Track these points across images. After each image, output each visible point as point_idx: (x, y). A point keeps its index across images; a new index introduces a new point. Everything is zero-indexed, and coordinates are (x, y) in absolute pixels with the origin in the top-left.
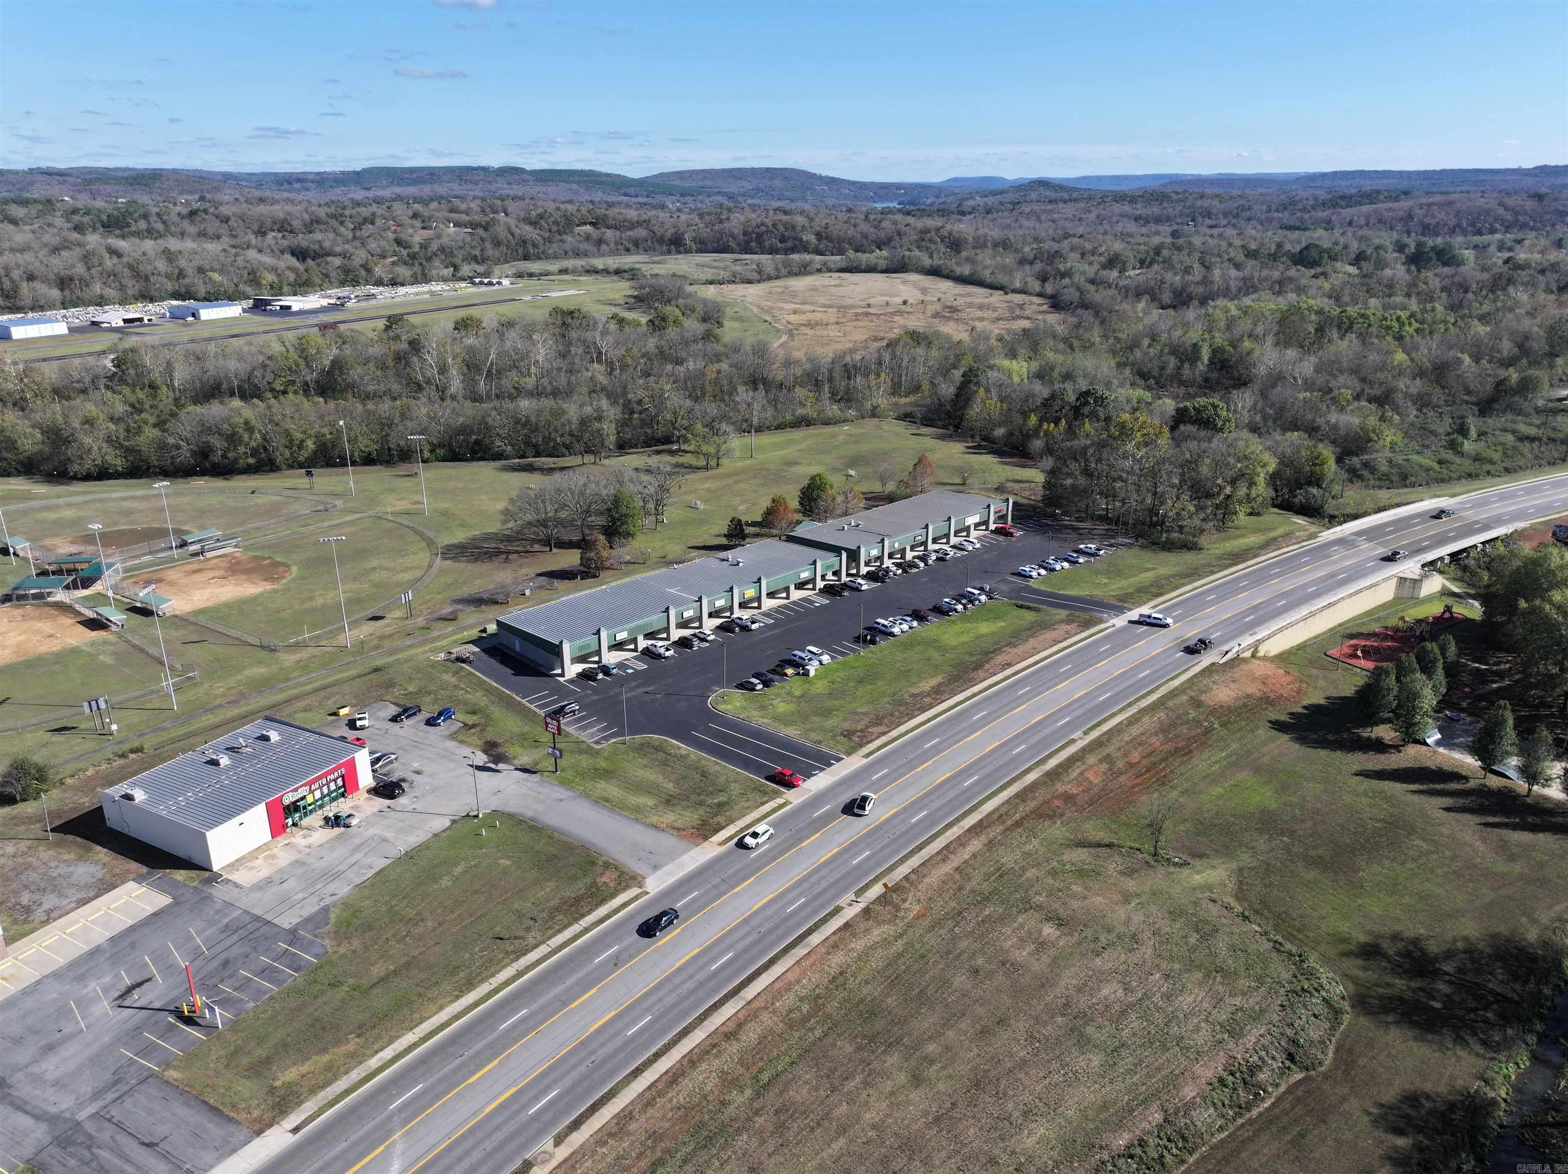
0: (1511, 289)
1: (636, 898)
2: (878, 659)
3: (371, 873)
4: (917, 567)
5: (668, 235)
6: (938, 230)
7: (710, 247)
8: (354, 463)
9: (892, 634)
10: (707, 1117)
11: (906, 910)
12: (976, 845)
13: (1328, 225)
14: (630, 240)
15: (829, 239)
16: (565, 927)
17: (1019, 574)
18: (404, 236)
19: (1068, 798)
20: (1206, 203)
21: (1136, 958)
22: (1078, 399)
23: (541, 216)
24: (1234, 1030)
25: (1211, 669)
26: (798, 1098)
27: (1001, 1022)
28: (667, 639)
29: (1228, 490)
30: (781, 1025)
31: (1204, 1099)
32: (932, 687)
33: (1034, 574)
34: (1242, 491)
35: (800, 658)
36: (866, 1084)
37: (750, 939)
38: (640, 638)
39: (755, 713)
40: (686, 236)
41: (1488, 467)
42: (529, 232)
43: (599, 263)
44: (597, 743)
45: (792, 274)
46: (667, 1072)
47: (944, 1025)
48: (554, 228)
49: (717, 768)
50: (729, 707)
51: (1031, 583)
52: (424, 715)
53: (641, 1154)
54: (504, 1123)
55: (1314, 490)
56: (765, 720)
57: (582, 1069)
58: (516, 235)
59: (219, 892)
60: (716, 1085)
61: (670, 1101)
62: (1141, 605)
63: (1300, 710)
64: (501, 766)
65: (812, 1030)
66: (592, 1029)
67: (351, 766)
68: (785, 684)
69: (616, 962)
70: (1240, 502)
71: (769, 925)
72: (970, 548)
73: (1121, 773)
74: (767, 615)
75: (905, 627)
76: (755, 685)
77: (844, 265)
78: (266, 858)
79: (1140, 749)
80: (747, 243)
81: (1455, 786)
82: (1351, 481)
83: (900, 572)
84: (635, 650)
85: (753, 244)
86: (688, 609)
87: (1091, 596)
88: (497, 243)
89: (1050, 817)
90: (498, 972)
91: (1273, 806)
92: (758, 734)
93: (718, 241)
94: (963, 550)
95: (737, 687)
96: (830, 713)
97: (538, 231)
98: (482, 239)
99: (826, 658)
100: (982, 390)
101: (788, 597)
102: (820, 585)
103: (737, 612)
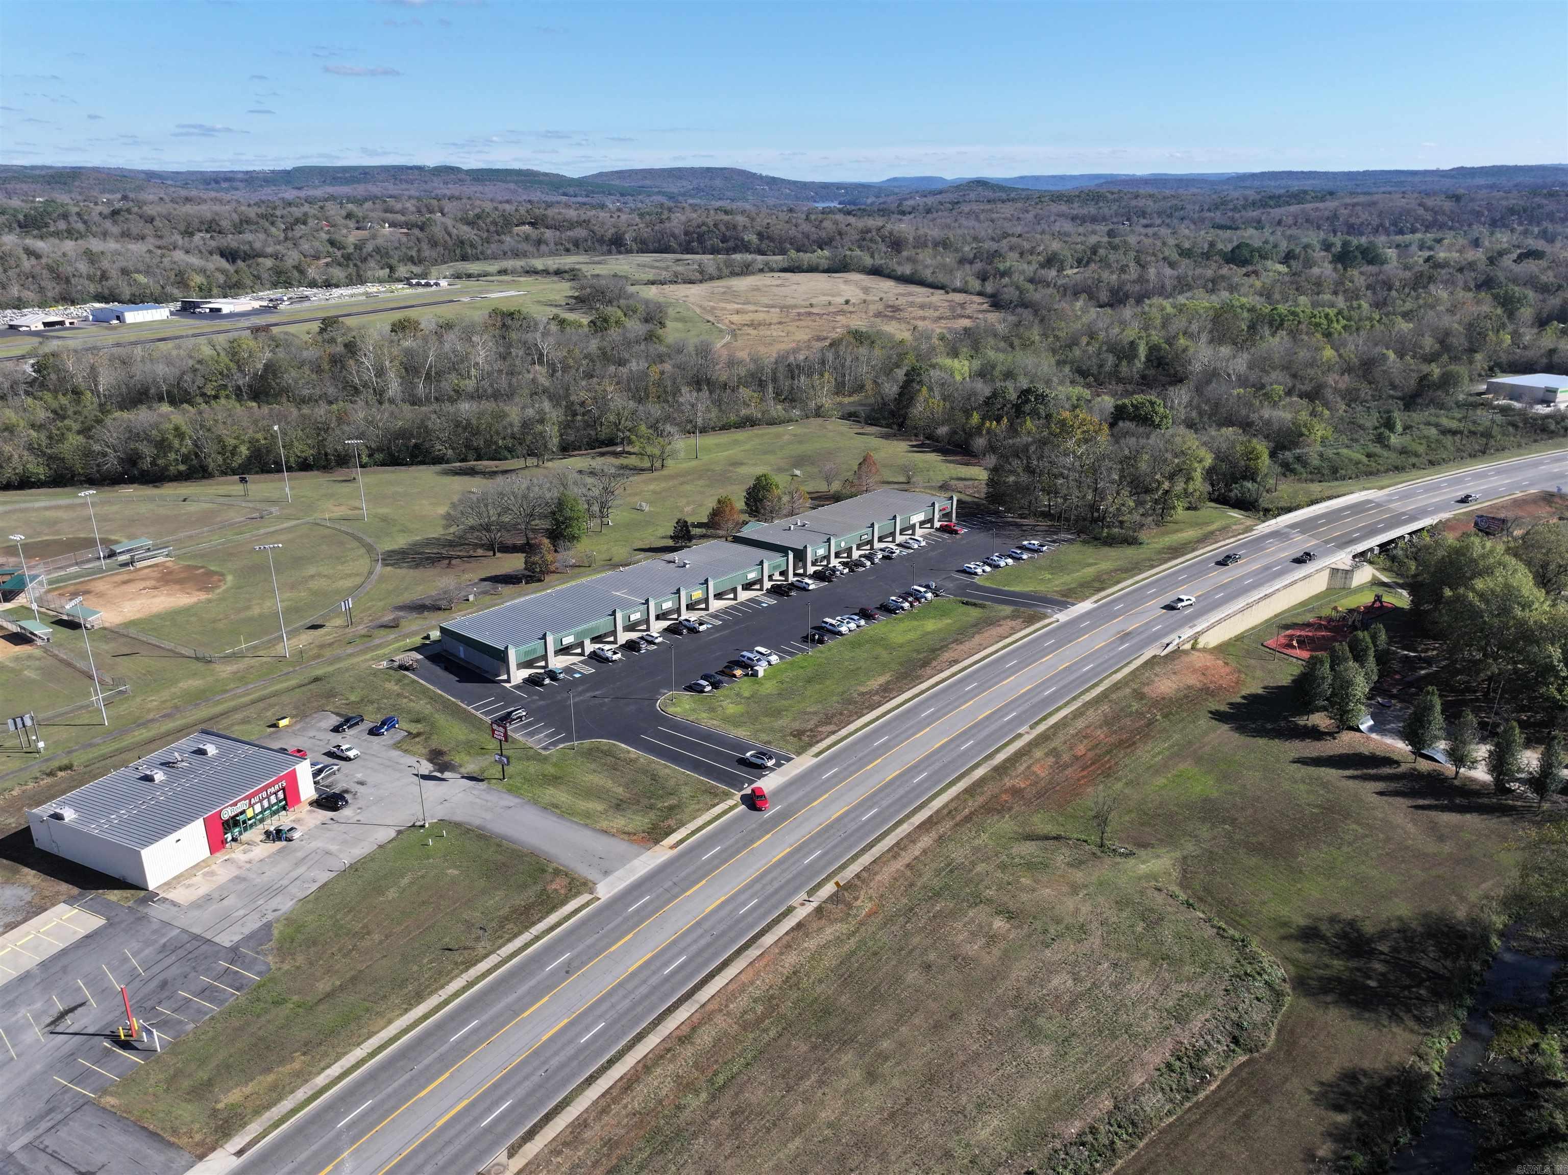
0: (1432, 287)
1: (587, 904)
2: (826, 658)
3: (314, 887)
4: (864, 566)
5: (609, 235)
6: (879, 229)
7: (651, 247)
8: (290, 469)
9: (840, 634)
10: (662, 1122)
11: (858, 908)
12: (926, 841)
13: (1259, 225)
14: (570, 240)
15: (771, 239)
16: (516, 936)
17: (964, 571)
18: (337, 237)
19: (1016, 792)
20: (1141, 203)
21: (1085, 947)
22: (1019, 397)
23: (478, 216)
24: (1180, 1016)
25: (1152, 662)
26: (754, 1100)
27: (953, 1016)
28: (615, 642)
29: (1166, 485)
30: (736, 1027)
31: (1153, 1084)
32: (881, 685)
33: (979, 571)
34: (1179, 487)
35: (749, 658)
36: (821, 1083)
37: (703, 942)
38: (587, 642)
39: (704, 715)
40: (627, 236)
41: (1413, 460)
42: (466, 232)
43: (539, 264)
44: (545, 748)
45: (734, 274)
46: (621, 1078)
47: (898, 1021)
48: (492, 228)
49: (667, 771)
50: (678, 709)
51: (976, 580)
52: (367, 725)
53: (597, 1161)
54: (457, 1135)
55: (1249, 485)
56: (715, 722)
57: (535, 1079)
58: (454, 237)
59: (156, 911)
60: (672, 1090)
61: (625, 1107)
62: (1083, 600)
63: (1239, 700)
64: (447, 775)
65: (766, 1031)
66: (545, 1038)
67: (292, 778)
68: (734, 685)
69: (568, 970)
70: (1178, 497)
71: (722, 927)
72: (916, 546)
73: (1066, 766)
74: (715, 616)
75: (853, 626)
76: (704, 687)
77: (786, 265)
78: (205, 875)
79: (1085, 742)
80: (689, 242)
81: (1387, 770)
82: (1284, 475)
83: (846, 571)
84: (582, 654)
85: (695, 244)
86: (635, 612)
87: (1035, 592)
88: (434, 244)
89: (999, 812)
90: (448, 983)
91: (1215, 794)
92: (708, 736)
93: (659, 241)
94: (909, 548)
95: (686, 689)
96: (779, 713)
97: (475, 232)
98: (418, 239)
99: (774, 658)
100: (925, 389)
101: (735, 598)
102: (767, 585)
103: (684, 614)
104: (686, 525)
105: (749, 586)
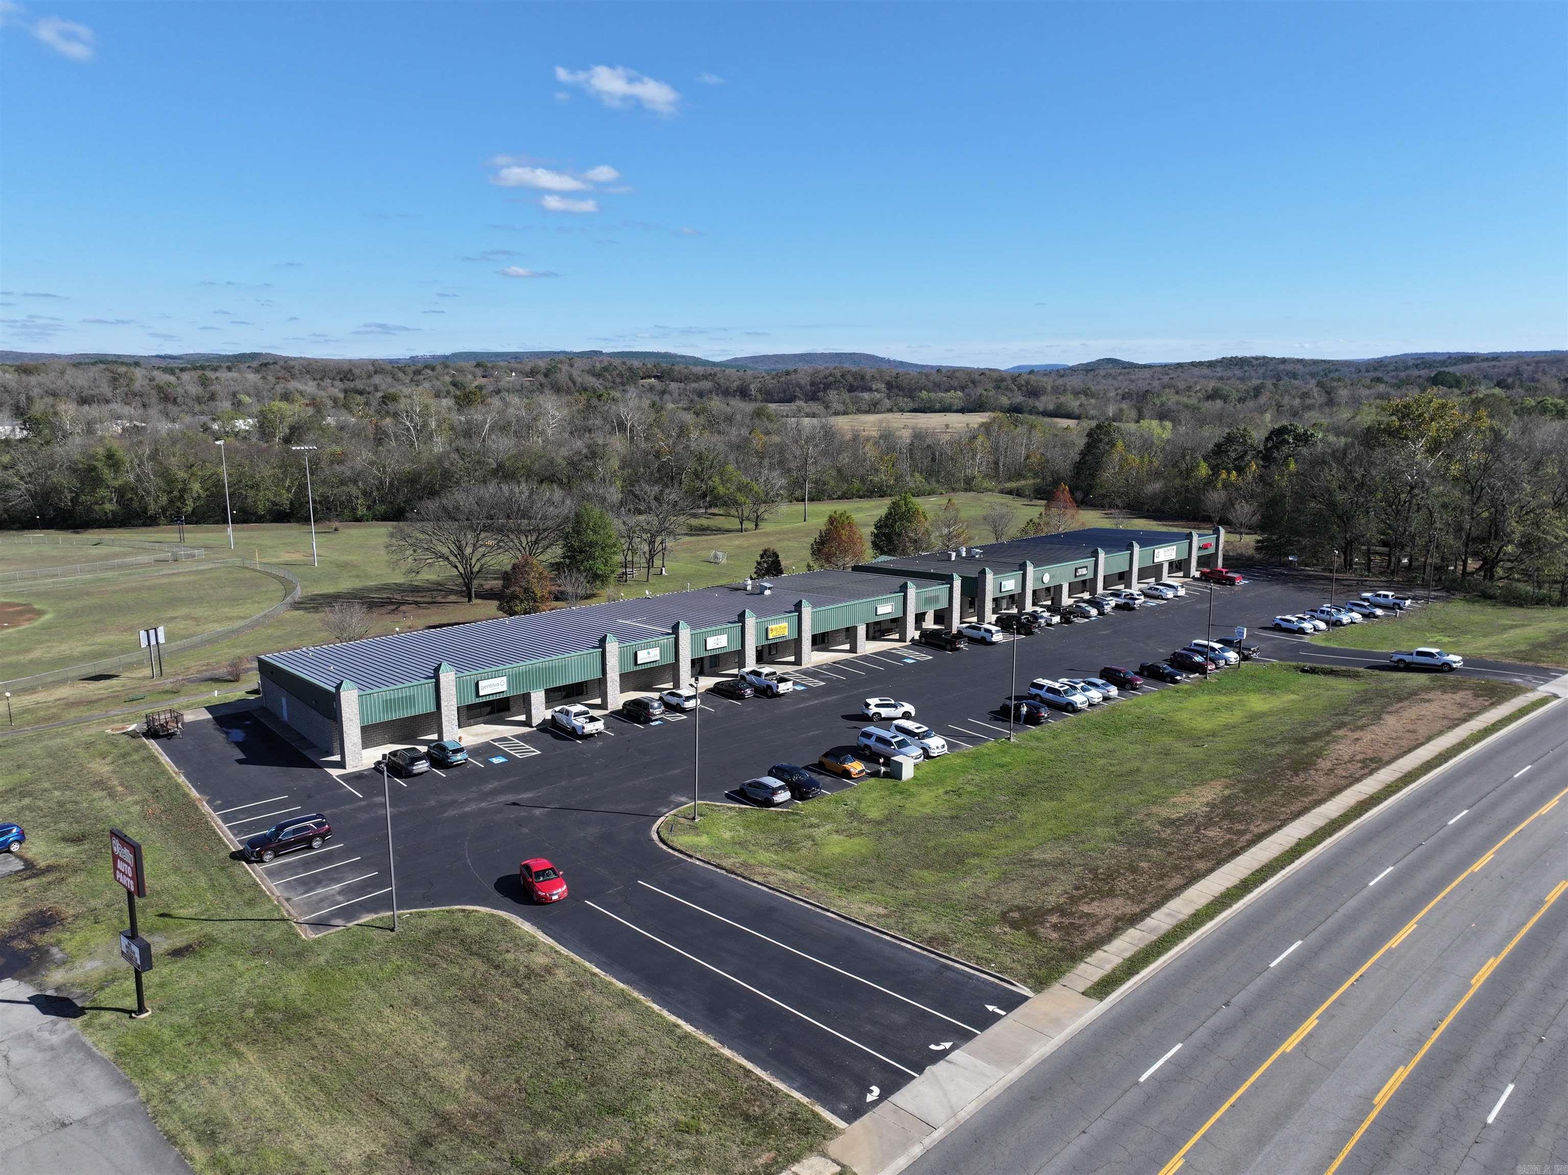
2: (1050, 751)
4: (1086, 615)
5: (735, 385)
6: (1014, 378)
7: (776, 398)
9: (1071, 708)
14: (694, 391)
15: (900, 388)
17: (1277, 628)
18: (460, 378)
22: (1268, 439)
23: (605, 369)
28: (603, 706)
32: (1212, 805)
33: (1307, 626)
35: (880, 739)
38: (538, 698)
39: (764, 856)
40: (752, 387)
42: (591, 381)
44: (320, 924)
45: (859, 411)
48: (618, 380)
49: (624, 1018)
50: (704, 840)
51: (1307, 639)
56: (790, 875)
58: (578, 384)
68: (846, 793)
72: (1170, 594)
74: (813, 673)
75: (1095, 695)
76: (774, 791)
77: (916, 407)
80: (815, 393)
83: (1056, 619)
84: (527, 723)
85: (821, 394)
86: (647, 647)
93: (785, 392)
94: (1157, 598)
95: (729, 797)
96: (961, 862)
97: (601, 381)
98: (541, 385)
99: (936, 743)
100: (1120, 444)
101: (853, 650)
102: (912, 633)
103: (751, 664)
104: (776, 555)
105: (877, 631)
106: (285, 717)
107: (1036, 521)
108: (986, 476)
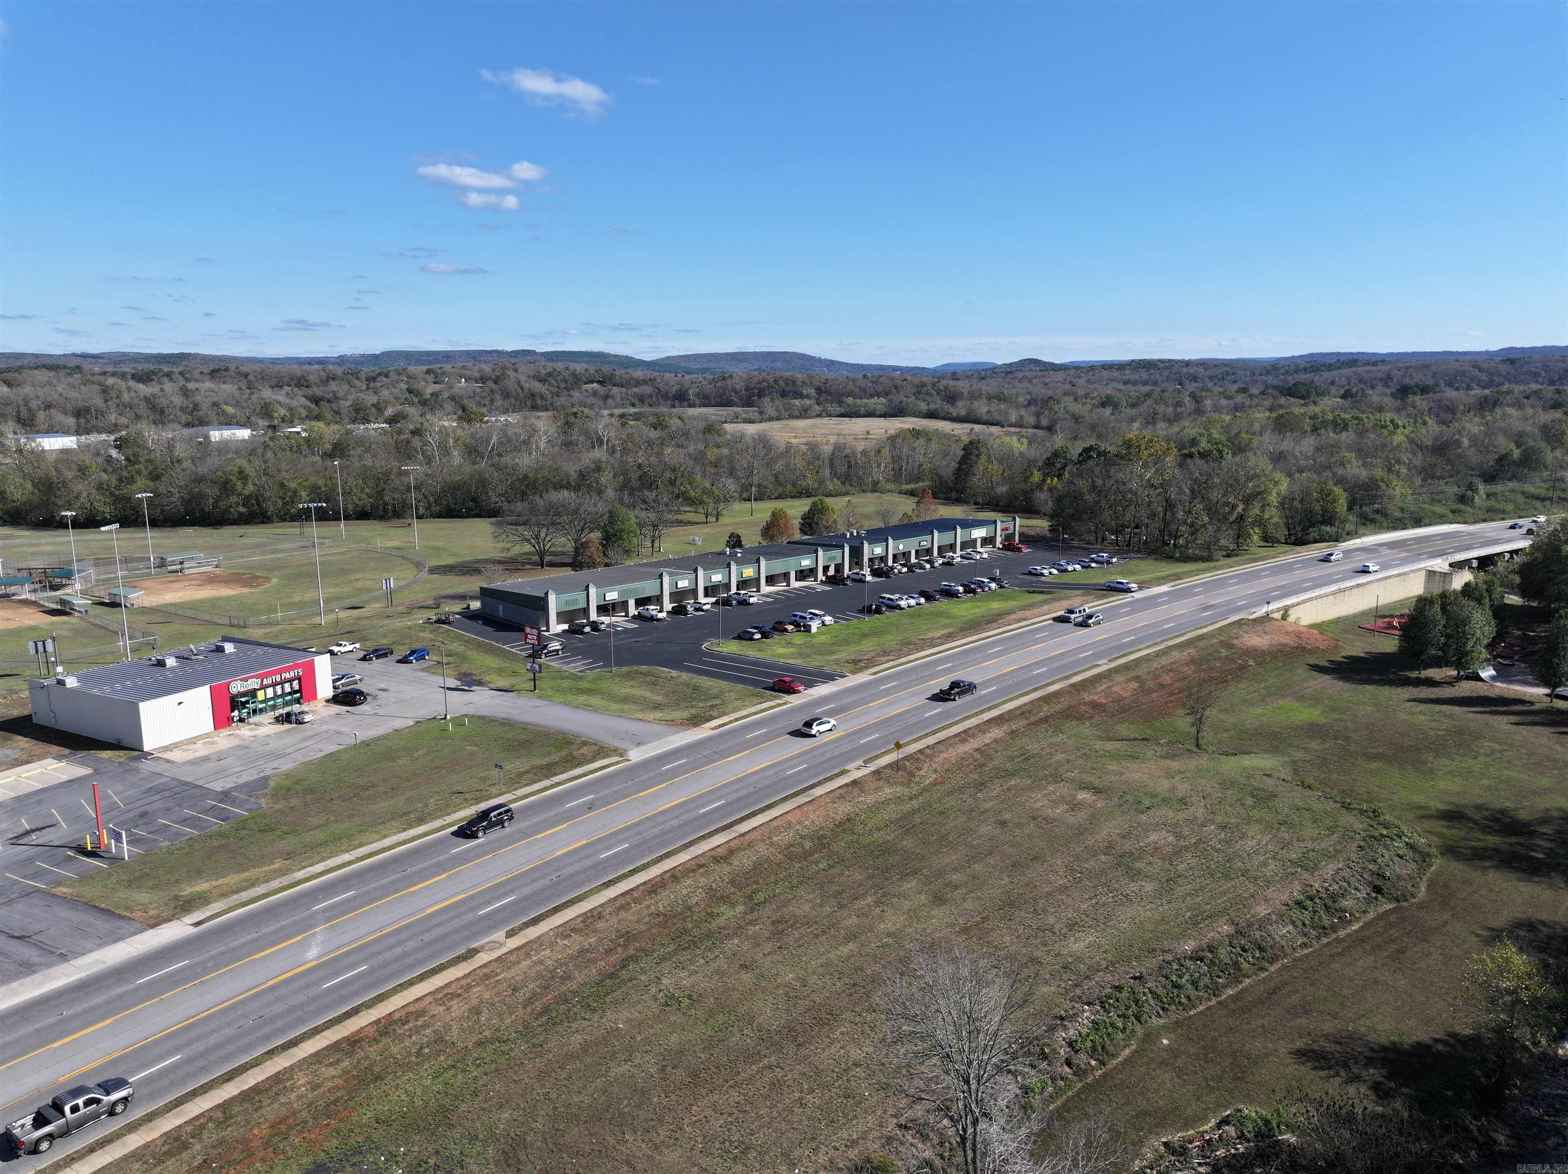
1: (617, 763)
2: (883, 622)
3: (321, 754)
4: (923, 568)
5: (674, 390)
7: (713, 402)
8: (347, 518)
9: (899, 607)
10: (690, 925)
11: (921, 777)
12: (996, 733)
15: (828, 393)
16: (535, 782)
17: (1030, 573)
18: (415, 386)
19: (1095, 705)
21: (1186, 814)
22: (1081, 455)
23: (550, 374)
24: (1306, 864)
25: (1240, 623)
26: (799, 912)
27: (1035, 858)
28: (660, 607)
29: (1240, 508)
30: (780, 856)
31: (1282, 916)
32: (943, 634)
33: (1046, 572)
34: (1256, 511)
35: (801, 617)
36: (879, 903)
37: (745, 792)
38: (632, 603)
39: (754, 652)
40: (690, 392)
41: (1502, 516)
42: (537, 386)
44: (581, 672)
45: (792, 417)
46: (645, 883)
47: (969, 860)
48: (563, 385)
49: (710, 683)
50: (725, 649)
51: (1040, 577)
52: (398, 655)
53: (611, 950)
54: (447, 921)
55: (1327, 528)
56: (765, 656)
57: (546, 881)
58: (526, 390)
59: (146, 766)
60: (703, 899)
61: (648, 907)
62: (1159, 585)
63: (1339, 659)
64: (474, 688)
65: (816, 863)
66: (558, 853)
67: (310, 668)
68: (785, 637)
69: (590, 807)
70: (1253, 525)
71: (765, 783)
72: (979, 557)
73: (1151, 691)
74: (767, 595)
75: (912, 602)
76: (754, 635)
77: (843, 412)
78: (205, 743)
79: (1171, 674)
80: (750, 397)
81: (1519, 708)
82: (1364, 524)
83: (905, 570)
84: (627, 615)
85: (755, 398)
86: (683, 579)
88: (507, 395)
89: (1077, 719)
90: (455, 812)
91: (1322, 721)
92: (756, 663)
93: (721, 397)
94: (970, 559)
95: (733, 637)
96: (834, 652)
97: (546, 387)
98: (492, 391)
99: (828, 619)
100: (983, 457)
101: (788, 585)
102: (821, 577)
103: (734, 590)
104: (739, 536)
105: (802, 575)
106: (501, 614)
107: (909, 513)
108: (888, 480)
